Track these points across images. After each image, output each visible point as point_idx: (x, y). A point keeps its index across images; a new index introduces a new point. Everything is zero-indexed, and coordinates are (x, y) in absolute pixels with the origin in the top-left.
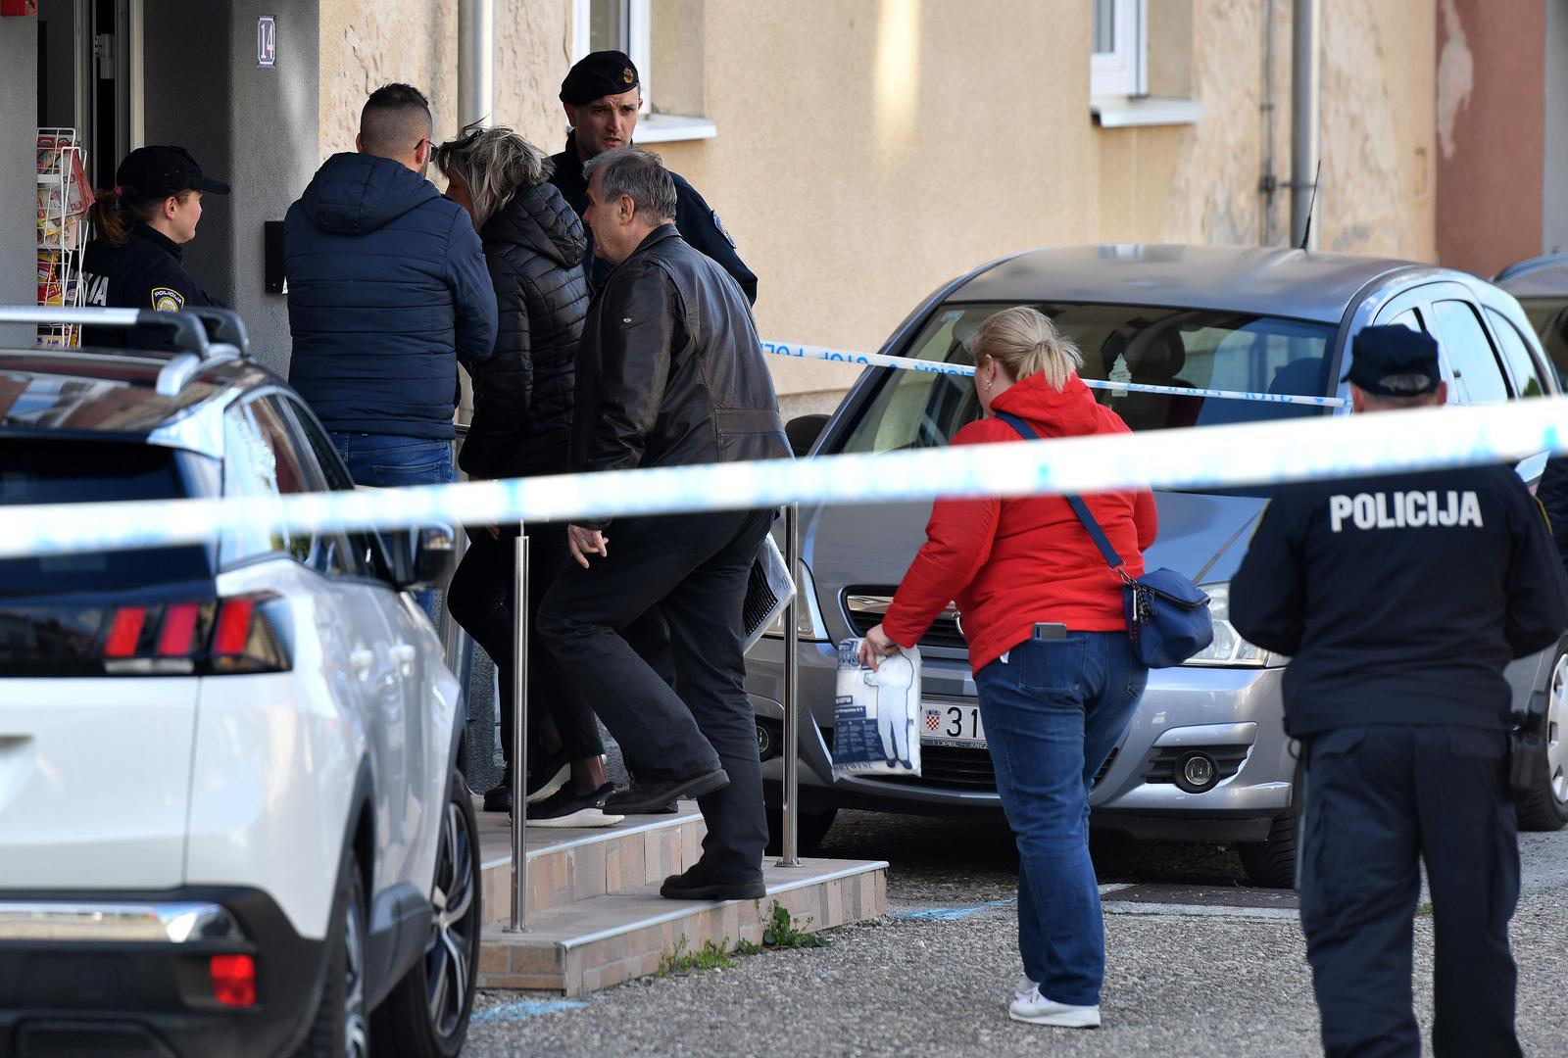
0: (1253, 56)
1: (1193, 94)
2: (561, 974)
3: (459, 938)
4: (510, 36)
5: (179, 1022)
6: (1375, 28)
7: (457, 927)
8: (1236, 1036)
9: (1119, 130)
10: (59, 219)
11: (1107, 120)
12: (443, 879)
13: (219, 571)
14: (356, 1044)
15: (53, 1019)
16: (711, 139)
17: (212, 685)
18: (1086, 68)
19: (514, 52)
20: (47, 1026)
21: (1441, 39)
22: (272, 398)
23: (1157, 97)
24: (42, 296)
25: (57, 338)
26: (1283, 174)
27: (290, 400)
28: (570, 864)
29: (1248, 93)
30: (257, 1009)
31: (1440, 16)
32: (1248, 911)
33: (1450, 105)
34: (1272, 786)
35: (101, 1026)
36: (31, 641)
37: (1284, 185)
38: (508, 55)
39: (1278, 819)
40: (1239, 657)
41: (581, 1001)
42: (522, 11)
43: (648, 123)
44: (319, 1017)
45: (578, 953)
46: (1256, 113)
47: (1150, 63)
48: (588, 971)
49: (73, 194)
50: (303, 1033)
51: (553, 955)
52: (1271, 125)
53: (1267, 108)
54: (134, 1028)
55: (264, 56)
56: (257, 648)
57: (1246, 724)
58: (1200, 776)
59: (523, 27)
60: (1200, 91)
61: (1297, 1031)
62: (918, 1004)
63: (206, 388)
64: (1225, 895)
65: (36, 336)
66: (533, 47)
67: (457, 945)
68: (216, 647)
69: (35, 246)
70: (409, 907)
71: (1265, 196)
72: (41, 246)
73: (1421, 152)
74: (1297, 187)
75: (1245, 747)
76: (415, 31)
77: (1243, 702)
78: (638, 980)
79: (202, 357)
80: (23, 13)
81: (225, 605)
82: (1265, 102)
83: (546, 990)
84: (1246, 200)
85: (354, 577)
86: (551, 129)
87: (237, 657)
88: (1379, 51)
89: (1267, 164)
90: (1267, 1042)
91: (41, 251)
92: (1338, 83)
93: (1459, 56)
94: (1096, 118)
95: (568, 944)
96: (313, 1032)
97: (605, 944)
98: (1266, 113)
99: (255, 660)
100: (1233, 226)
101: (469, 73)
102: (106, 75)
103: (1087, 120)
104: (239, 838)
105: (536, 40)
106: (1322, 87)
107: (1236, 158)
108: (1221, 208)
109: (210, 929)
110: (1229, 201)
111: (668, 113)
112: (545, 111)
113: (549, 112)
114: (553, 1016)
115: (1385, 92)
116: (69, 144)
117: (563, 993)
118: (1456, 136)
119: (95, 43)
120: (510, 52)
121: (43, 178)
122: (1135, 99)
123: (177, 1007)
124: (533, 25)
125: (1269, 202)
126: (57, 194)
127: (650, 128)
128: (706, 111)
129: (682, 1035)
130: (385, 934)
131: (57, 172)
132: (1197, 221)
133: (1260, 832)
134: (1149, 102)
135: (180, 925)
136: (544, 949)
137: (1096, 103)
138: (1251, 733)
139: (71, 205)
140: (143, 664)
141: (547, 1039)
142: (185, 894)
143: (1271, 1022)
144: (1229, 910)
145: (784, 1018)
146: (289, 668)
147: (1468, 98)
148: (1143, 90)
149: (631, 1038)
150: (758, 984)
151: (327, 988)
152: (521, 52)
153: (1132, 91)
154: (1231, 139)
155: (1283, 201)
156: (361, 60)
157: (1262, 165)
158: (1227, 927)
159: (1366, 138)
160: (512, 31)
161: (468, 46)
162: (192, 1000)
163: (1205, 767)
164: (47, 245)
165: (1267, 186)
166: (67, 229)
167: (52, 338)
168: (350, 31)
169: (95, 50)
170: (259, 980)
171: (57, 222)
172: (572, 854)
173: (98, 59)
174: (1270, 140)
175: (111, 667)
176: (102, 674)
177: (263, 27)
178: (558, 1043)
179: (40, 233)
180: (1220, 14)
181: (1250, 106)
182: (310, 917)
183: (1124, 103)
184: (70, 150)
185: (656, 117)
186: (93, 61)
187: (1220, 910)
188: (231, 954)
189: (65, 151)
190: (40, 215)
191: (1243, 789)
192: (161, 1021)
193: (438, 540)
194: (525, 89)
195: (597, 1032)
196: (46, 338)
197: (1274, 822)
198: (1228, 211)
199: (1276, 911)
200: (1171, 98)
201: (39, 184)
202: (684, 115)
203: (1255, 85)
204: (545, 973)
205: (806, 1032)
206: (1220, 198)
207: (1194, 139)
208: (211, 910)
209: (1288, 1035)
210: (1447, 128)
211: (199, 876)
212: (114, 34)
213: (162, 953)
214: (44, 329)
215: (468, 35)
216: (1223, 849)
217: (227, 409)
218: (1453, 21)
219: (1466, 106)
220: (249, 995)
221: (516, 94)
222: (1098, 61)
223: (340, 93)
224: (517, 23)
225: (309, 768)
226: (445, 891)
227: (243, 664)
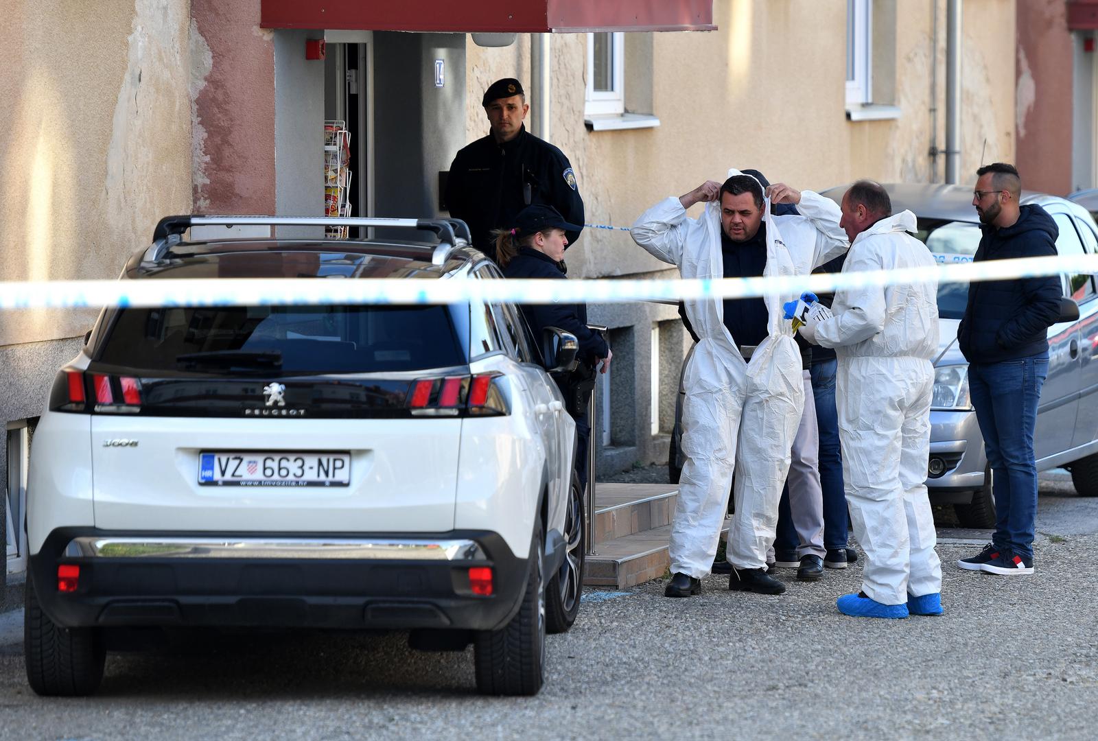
0: (926, 82)
1: (896, 103)
2: (616, 577)
3: (573, 557)
4: (556, 71)
5: (453, 603)
6: (985, 67)
7: (573, 552)
8: (979, 608)
9: (860, 122)
10: (337, 169)
11: (854, 117)
12: (568, 528)
13: (470, 362)
14: (541, 615)
15: (384, 602)
16: (657, 127)
17: (468, 422)
18: (844, 88)
19: (558, 79)
20: (382, 605)
21: (1018, 73)
22: (487, 266)
23: (877, 104)
24: (327, 212)
25: (335, 234)
26: (941, 146)
27: (494, 268)
28: (613, 518)
29: (923, 103)
30: (493, 596)
31: (1018, 62)
32: (965, 541)
33: (1023, 109)
34: (973, 474)
35: (410, 605)
36: (363, 398)
37: (942, 152)
38: (555, 81)
39: (977, 492)
40: (957, 405)
41: (627, 592)
42: (562, 57)
43: (623, 118)
44: (525, 601)
45: (625, 565)
46: (927, 112)
47: (873, 86)
48: (630, 575)
49: (343, 156)
50: (516, 609)
51: (612, 568)
52: (935, 120)
53: (933, 110)
54: (428, 606)
55: (438, 82)
56: (491, 403)
57: (961, 441)
58: (937, 469)
59: (562, 66)
60: (899, 101)
61: (1010, 604)
62: (807, 592)
63: (455, 262)
64: (951, 533)
65: (324, 234)
66: (567, 76)
67: (573, 561)
68: (470, 404)
69: (324, 184)
70: (558, 541)
71: (932, 158)
72: (327, 185)
73: (1008, 134)
74: (949, 153)
75: (960, 453)
76: (508, 68)
77: (959, 429)
78: (654, 580)
79: (453, 245)
80: (318, 58)
81: (474, 380)
82: (932, 107)
83: (608, 586)
84: (922, 160)
85: (530, 364)
86: (576, 122)
87: (482, 407)
88: (988, 80)
89: (933, 140)
90: (996, 611)
91: (327, 188)
92: (968, 96)
93: (1028, 82)
94: (848, 116)
95: (620, 561)
96: (522, 608)
97: (638, 561)
98: (932, 113)
99: (491, 409)
100: (916, 175)
101: (537, 91)
102: (353, 92)
103: (844, 117)
104: (483, 505)
105: (569, 73)
106: (962, 100)
107: (917, 137)
108: (910, 164)
109: (469, 553)
110: (914, 161)
111: (633, 113)
112: (573, 112)
113: (575, 112)
114: (615, 600)
115: (991, 102)
116: (342, 130)
117: (616, 587)
118: (1026, 126)
119: (347, 74)
120: (556, 80)
121: (328, 148)
122: (865, 105)
123: (451, 595)
124: (567, 65)
125: (934, 161)
126: (335, 156)
127: (624, 121)
128: (655, 112)
129: (687, 609)
130: (551, 556)
131: (335, 145)
132: (898, 171)
133: (967, 498)
134: (872, 107)
135: (451, 550)
136: (607, 564)
137: (848, 107)
138: (964, 446)
139: (343, 162)
140: (431, 411)
141: (616, 612)
142: (455, 534)
143: (995, 599)
144: (955, 540)
145: (739, 600)
146: (510, 414)
147: (1033, 105)
148: (870, 101)
149: (661, 611)
150: (719, 582)
151: (529, 585)
152: (561, 79)
153: (863, 100)
154: (915, 127)
155: (941, 160)
156: (481, 84)
157: (930, 142)
158: (956, 549)
159: (981, 126)
160: (557, 68)
161: (536, 75)
162: (459, 592)
163: (939, 466)
164: (330, 184)
165: (933, 153)
166: (340, 175)
167: (333, 234)
168: (475, 68)
169: (347, 78)
170: (494, 581)
171: (335, 171)
172: (614, 513)
173: (349, 83)
174: (934, 128)
175: (414, 412)
176: (409, 416)
177: (438, 65)
178: (622, 614)
179: (326, 178)
180: (909, 60)
181: (924, 111)
182: (521, 548)
183: (859, 108)
184: (342, 133)
185: (627, 114)
186: (347, 85)
187: (951, 540)
188: (479, 566)
189: (340, 133)
190: (326, 168)
191: (959, 476)
192: (444, 603)
193: (569, 344)
194: (563, 100)
195: (642, 608)
196: (329, 234)
197: (975, 493)
198: (914, 166)
199: (980, 541)
200: (884, 105)
201: (325, 151)
202: (642, 114)
203: (927, 98)
204: (608, 577)
205: (753, 607)
206: (909, 159)
207: (897, 127)
208: (467, 543)
209: (1006, 607)
210: (1021, 121)
211: (461, 525)
212: (357, 69)
213: (442, 565)
214: (329, 229)
215: (536, 71)
216: (940, 508)
217: (469, 273)
218: (1024, 64)
219: (1032, 109)
220: (489, 588)
221: (559, 102)
222: (849, 84)
223: (470, 102)
224: (559, 64)
225: (519, 466)
226: (568, 534)
227: (484, 411)
